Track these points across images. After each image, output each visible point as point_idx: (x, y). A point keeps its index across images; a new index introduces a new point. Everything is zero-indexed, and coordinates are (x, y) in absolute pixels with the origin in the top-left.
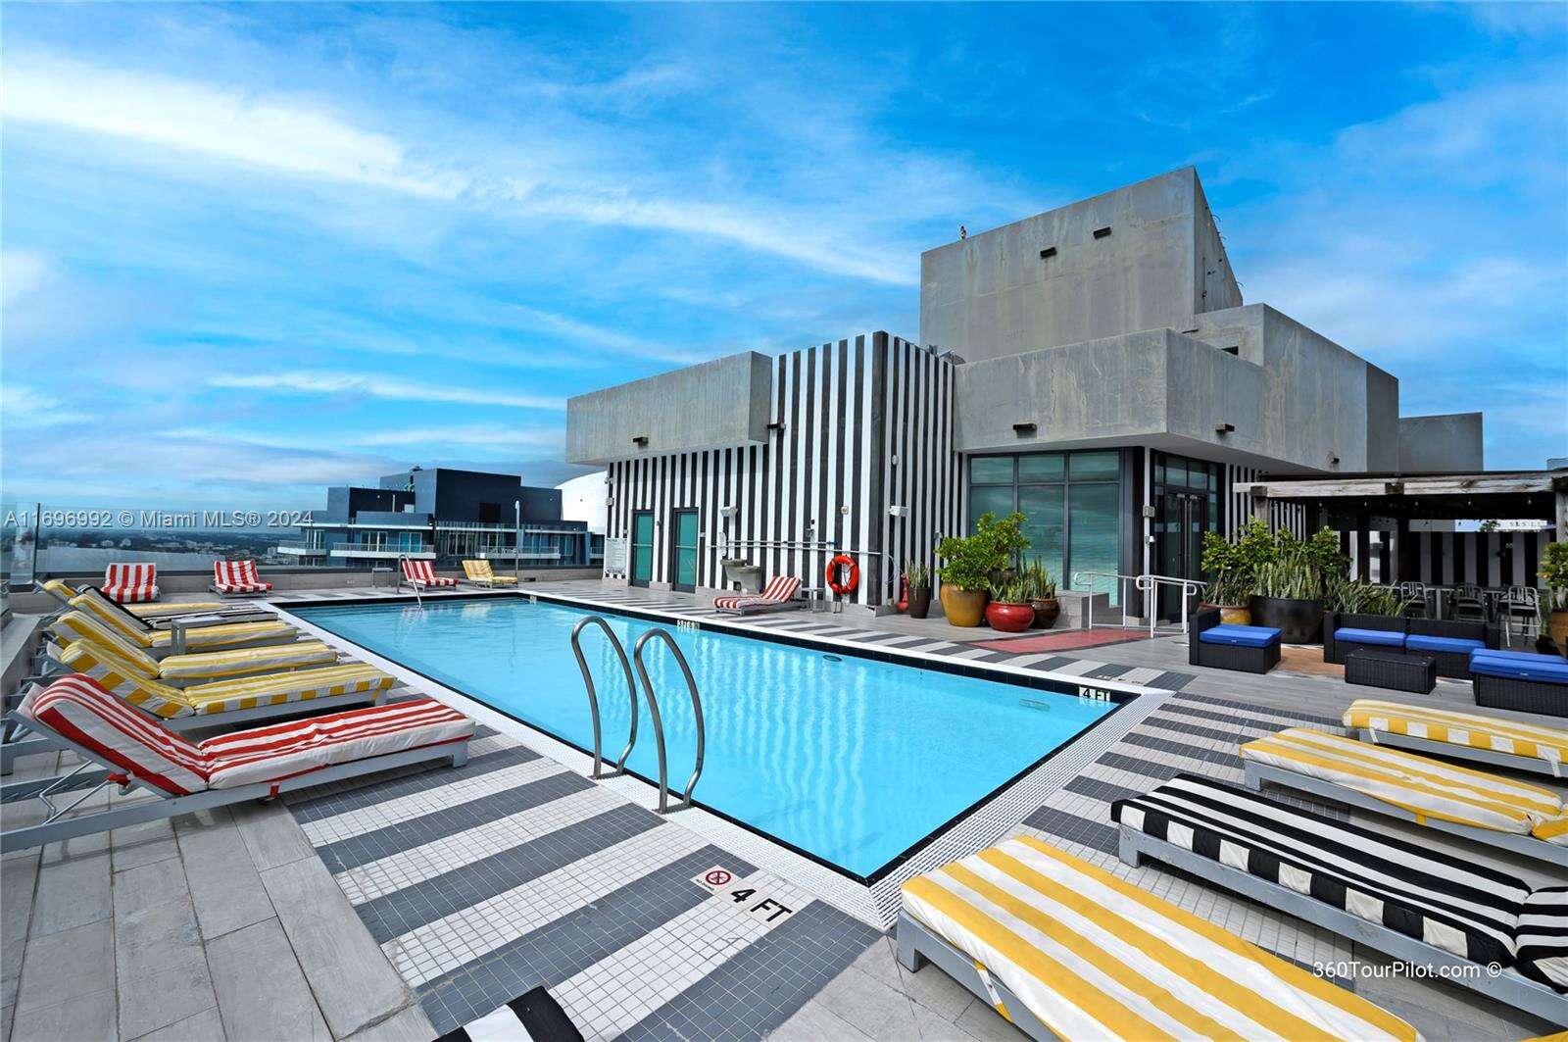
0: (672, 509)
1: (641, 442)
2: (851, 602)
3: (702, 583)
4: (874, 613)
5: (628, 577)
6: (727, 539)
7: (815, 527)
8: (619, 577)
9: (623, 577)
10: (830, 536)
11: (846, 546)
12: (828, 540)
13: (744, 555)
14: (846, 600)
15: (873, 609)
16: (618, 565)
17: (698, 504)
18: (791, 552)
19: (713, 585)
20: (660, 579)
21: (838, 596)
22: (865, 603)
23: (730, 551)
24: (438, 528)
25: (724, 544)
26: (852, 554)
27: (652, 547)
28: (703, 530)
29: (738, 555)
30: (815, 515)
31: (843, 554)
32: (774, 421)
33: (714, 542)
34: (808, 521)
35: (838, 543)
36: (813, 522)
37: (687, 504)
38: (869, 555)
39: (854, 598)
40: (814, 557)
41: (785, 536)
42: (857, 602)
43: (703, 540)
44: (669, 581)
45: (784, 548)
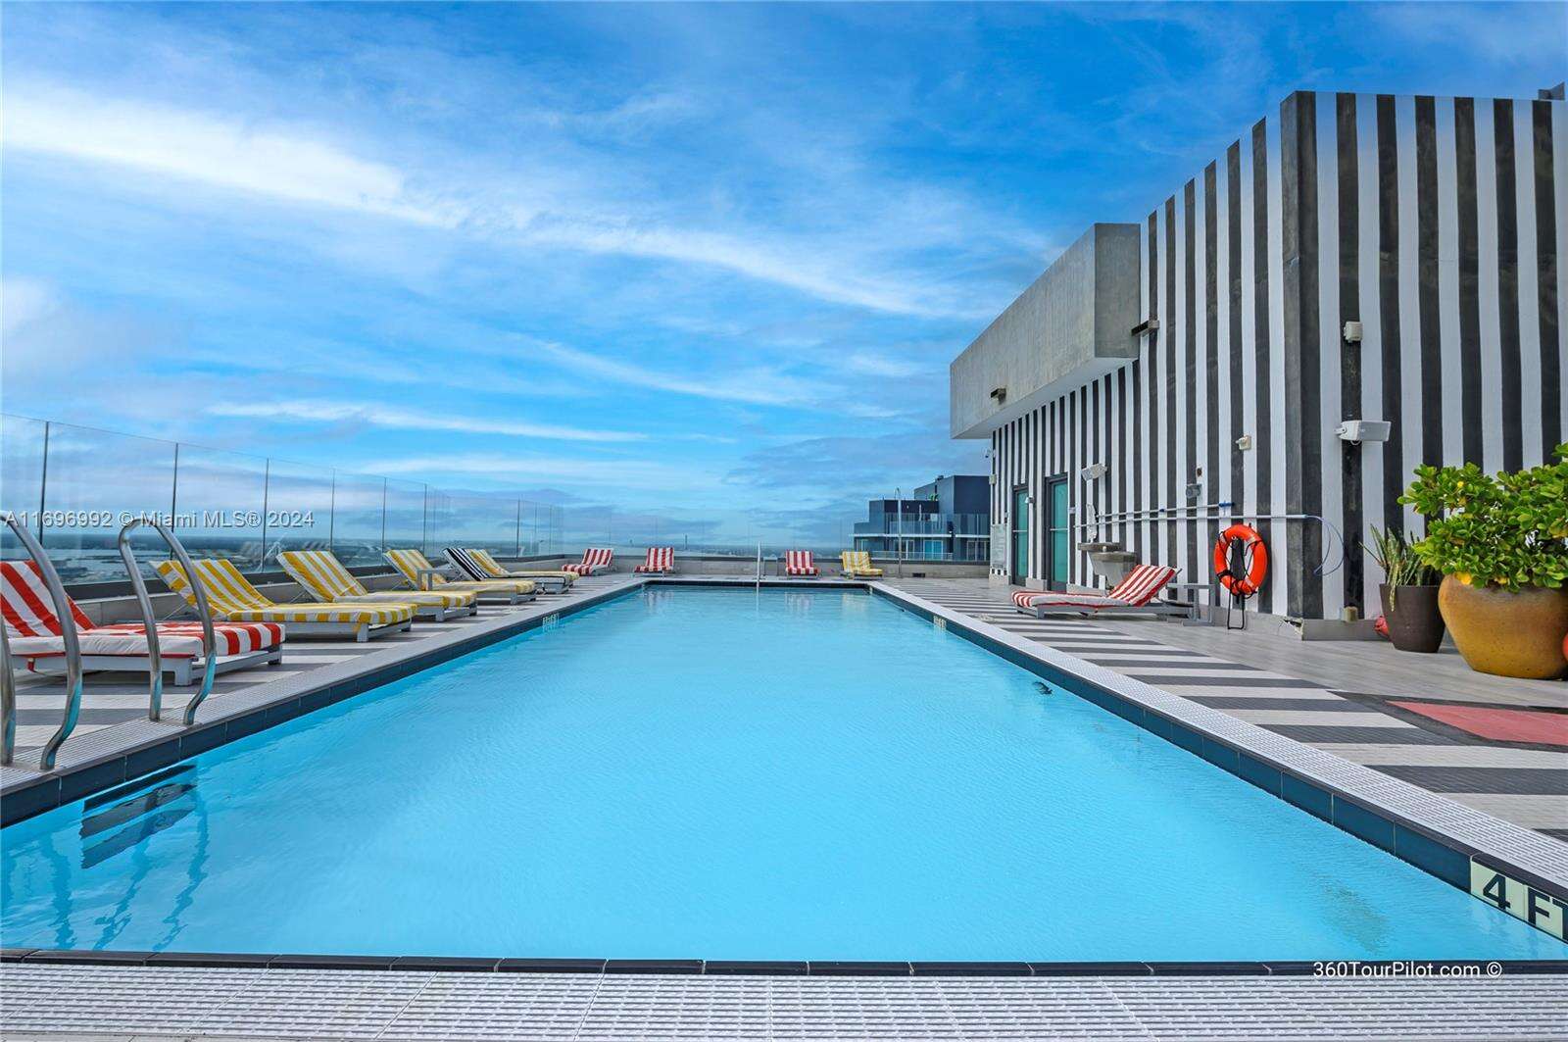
0: (1045, 479)
1: (1000, 395)
2: (1260, 610)
3: (1073, 581)
4: (1299, 632)
5: (1009, 574)
6: (1097, 513)
7: (1203, 480)
8: (1002, 573)
9: (1005, 572)
10: (1225, 495)
11: (1250, 509)
12: (1221, 502)
13: (1116, 539)
14: (1252, 605)
15: (1299, 625)
16: (1001, 559)
17: (1067, 469)
18: (1172, 524)
19: (1084, 583)
20: (1035, 576)
21: (1240, 597)
22: (1284, 613)
23: (1100, 530)
24: (957, 536)
25: (1094, 522)
26: (1259, 520)
27: (1028, 532)
28: (1073, 504)
29: (1109, 537)
30: (1202, 462)
31: (1246, 524)
32: (1145, 317)
33: (1084, 521)
34: (1193, 472)
35: (1236, 505)
36: (1200, 472)
37: (1057, 472)
38: (1288, 520)
39: (1266, 605)
40: (1202, 529)
41: (1163, 503)
42: (1270, 611)
43: (1073, 516)
44: (1044, 578)
45: (1162, 520)
